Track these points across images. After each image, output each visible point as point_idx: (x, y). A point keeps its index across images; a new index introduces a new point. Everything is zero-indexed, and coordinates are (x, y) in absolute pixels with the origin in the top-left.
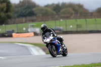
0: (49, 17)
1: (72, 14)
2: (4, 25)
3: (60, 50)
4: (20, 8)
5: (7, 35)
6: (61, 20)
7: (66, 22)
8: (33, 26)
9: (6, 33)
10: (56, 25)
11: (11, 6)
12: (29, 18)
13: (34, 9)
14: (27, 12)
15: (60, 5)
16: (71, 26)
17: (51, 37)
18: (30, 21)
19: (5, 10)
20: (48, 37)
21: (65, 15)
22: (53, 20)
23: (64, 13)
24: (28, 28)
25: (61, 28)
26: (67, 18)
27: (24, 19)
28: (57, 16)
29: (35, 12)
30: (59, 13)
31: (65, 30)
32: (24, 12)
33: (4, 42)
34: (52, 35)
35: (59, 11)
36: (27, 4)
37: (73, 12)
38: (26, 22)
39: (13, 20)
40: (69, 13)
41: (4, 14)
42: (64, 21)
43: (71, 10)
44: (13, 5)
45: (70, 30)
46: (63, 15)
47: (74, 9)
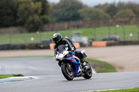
0: (100, 22)
1: (132, 18)
2: (38, 33)
3: (80, 70)
4: (60, 10)
5: (42, 46)
6: (118, 26)
7: (124, 28)
8: (78, 34)
9: (40, 44)
10: (110, 33)
11: (48, 6)
12: (72, 23)
13: (80, 11)
14: (71, 15)
15: (116, 5)
16: (131, 35)
17: (66, 52)
18: (74, 27)
19: (40, 11)
20: (61, 52)
21: (123, 20)
22: (106, 26)
23: (121, 16)
24: (72, 36)
25: (117, 37)
26: (126, 23)
27: (66, 25)
28: (111, 21)
29: (82, 15)
30: (114, 17)
31: (122, 40)
32: (66, 14)
33: (38, 56)
34: (67, 49)
35: (115, 14)
36: (70, 4)
37: (134, 15)
38: (68, 28)
39: (51, 25)
40: (128, 17)
41: (38, 17)
42: (121, 27)
43: (130, 12)
44: (51, 6)
45: (129, 39)
46: (119, 19)
47: (135, 11)
